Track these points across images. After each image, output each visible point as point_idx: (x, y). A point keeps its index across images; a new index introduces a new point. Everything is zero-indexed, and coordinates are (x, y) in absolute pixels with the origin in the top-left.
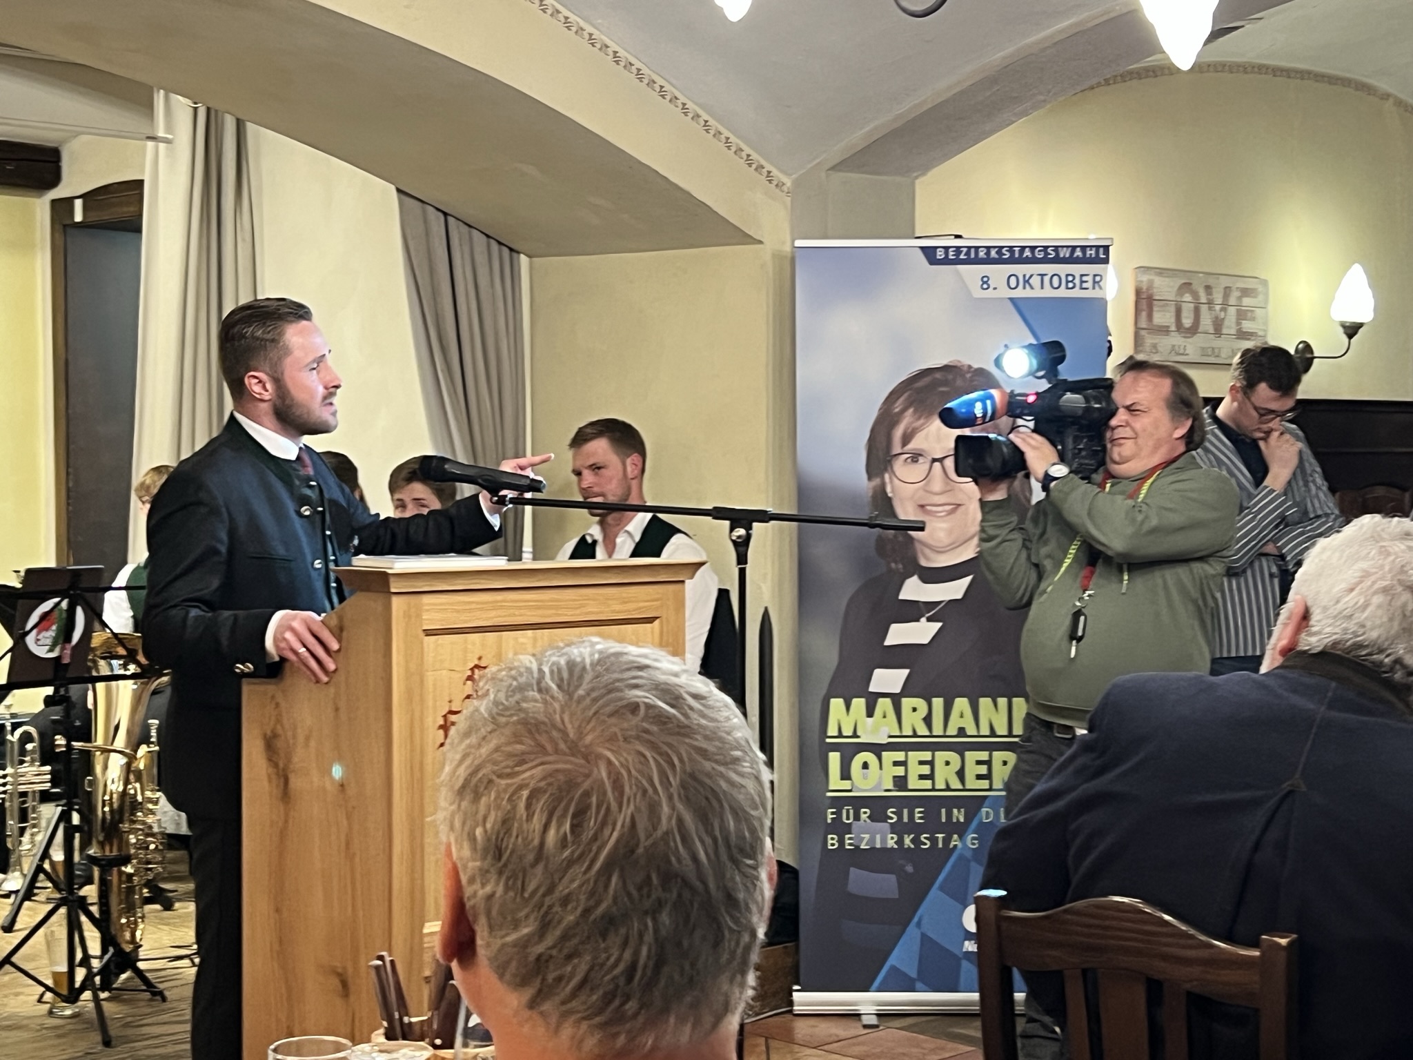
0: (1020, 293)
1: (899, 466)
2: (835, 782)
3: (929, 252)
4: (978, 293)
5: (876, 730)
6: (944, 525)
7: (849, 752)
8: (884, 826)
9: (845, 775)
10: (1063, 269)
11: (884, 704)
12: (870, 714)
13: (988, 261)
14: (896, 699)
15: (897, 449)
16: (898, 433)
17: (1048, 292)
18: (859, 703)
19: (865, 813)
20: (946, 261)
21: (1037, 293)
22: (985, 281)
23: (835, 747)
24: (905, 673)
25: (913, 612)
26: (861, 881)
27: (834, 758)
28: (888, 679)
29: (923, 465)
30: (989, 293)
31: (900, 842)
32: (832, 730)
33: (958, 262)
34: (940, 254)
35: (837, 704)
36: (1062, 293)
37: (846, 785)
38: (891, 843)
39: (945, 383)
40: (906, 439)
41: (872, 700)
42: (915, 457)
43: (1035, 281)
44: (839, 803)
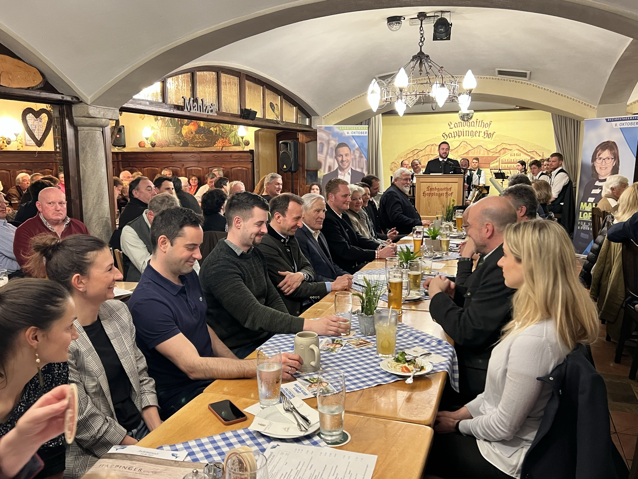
0: (622, 127)
1: (597, 160)
2: (580, 217)
3: (607, 120)
4: (615, 127)
5: (588, 208)
6: (604, 171)
7: (583, 212)
8: (588, 226)
9: (582, 216)
10: (630, 121)
11: (590, 204)
12: (587, 206)
13: (617, 121)
14: (592, 203)
15: (597, 157)
16: (598, 154)
17: (627, 126)
18: (586, 204)
19: (585, 223)
20: (610, 121)
21: (625, 126)
22: (616, 125)
23: (581, 211)
24: (594, 199)
25: (597, 187)
26: (582, 235)
27: (581, 213)
28: (591, 200)
29: (602, 160)
30: (617, 127)
31: (590, 229)
32: (581, 208)
33: (612, 121)
34: (609, 120)
35: (582, 203)
36: (630, 126)
37: (582, 218)
38: (588, 229)
39: (607, 144)
40: (599, 155)
41: (588, 203)
42: (600, 159)
43: (625, 124)
44: (580, 221)
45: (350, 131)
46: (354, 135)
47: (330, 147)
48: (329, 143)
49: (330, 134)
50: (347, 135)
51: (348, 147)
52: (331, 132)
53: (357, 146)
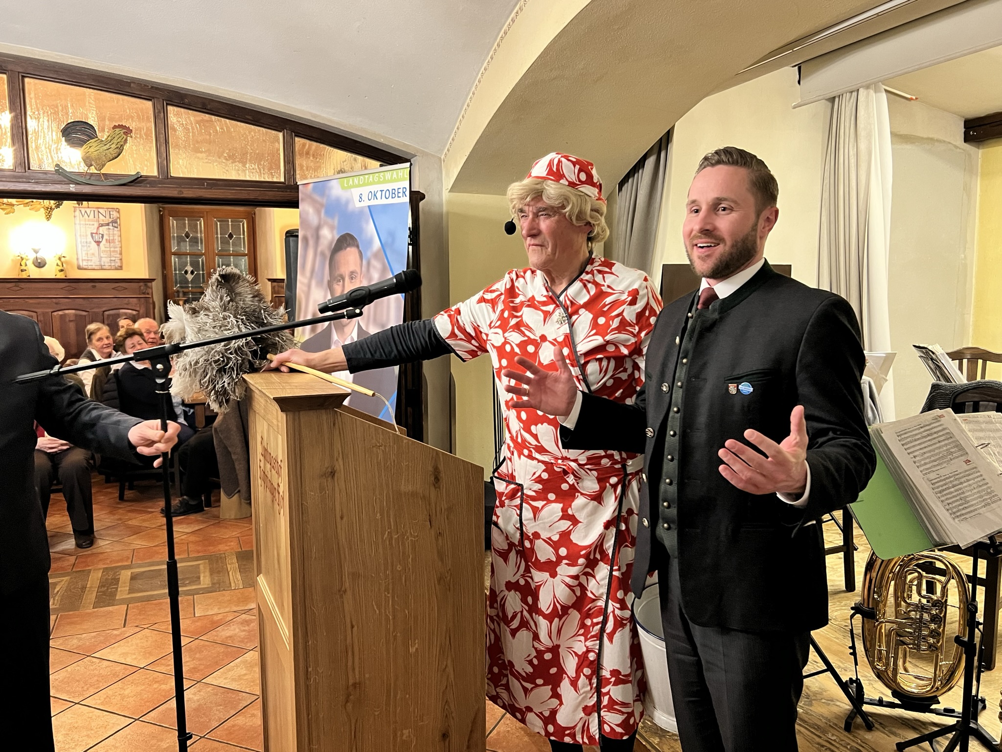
45: (365, 191)
46: (373, 202)
47: (319, 249)
48: (317, 238)
49: (322, 205)
50: (358, 205)
51: (358, 247)
52: (324, 201)
53: (377, 244)
